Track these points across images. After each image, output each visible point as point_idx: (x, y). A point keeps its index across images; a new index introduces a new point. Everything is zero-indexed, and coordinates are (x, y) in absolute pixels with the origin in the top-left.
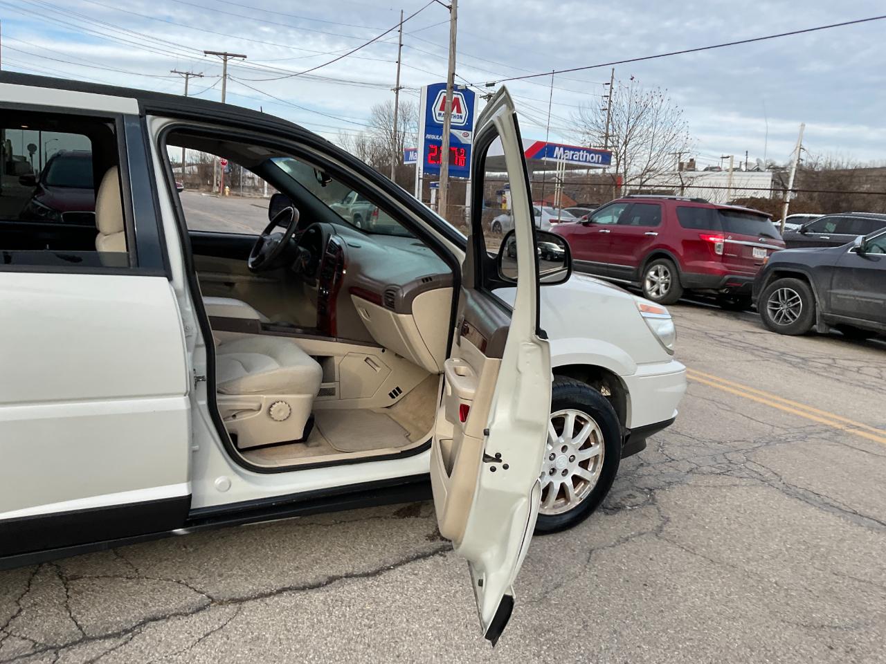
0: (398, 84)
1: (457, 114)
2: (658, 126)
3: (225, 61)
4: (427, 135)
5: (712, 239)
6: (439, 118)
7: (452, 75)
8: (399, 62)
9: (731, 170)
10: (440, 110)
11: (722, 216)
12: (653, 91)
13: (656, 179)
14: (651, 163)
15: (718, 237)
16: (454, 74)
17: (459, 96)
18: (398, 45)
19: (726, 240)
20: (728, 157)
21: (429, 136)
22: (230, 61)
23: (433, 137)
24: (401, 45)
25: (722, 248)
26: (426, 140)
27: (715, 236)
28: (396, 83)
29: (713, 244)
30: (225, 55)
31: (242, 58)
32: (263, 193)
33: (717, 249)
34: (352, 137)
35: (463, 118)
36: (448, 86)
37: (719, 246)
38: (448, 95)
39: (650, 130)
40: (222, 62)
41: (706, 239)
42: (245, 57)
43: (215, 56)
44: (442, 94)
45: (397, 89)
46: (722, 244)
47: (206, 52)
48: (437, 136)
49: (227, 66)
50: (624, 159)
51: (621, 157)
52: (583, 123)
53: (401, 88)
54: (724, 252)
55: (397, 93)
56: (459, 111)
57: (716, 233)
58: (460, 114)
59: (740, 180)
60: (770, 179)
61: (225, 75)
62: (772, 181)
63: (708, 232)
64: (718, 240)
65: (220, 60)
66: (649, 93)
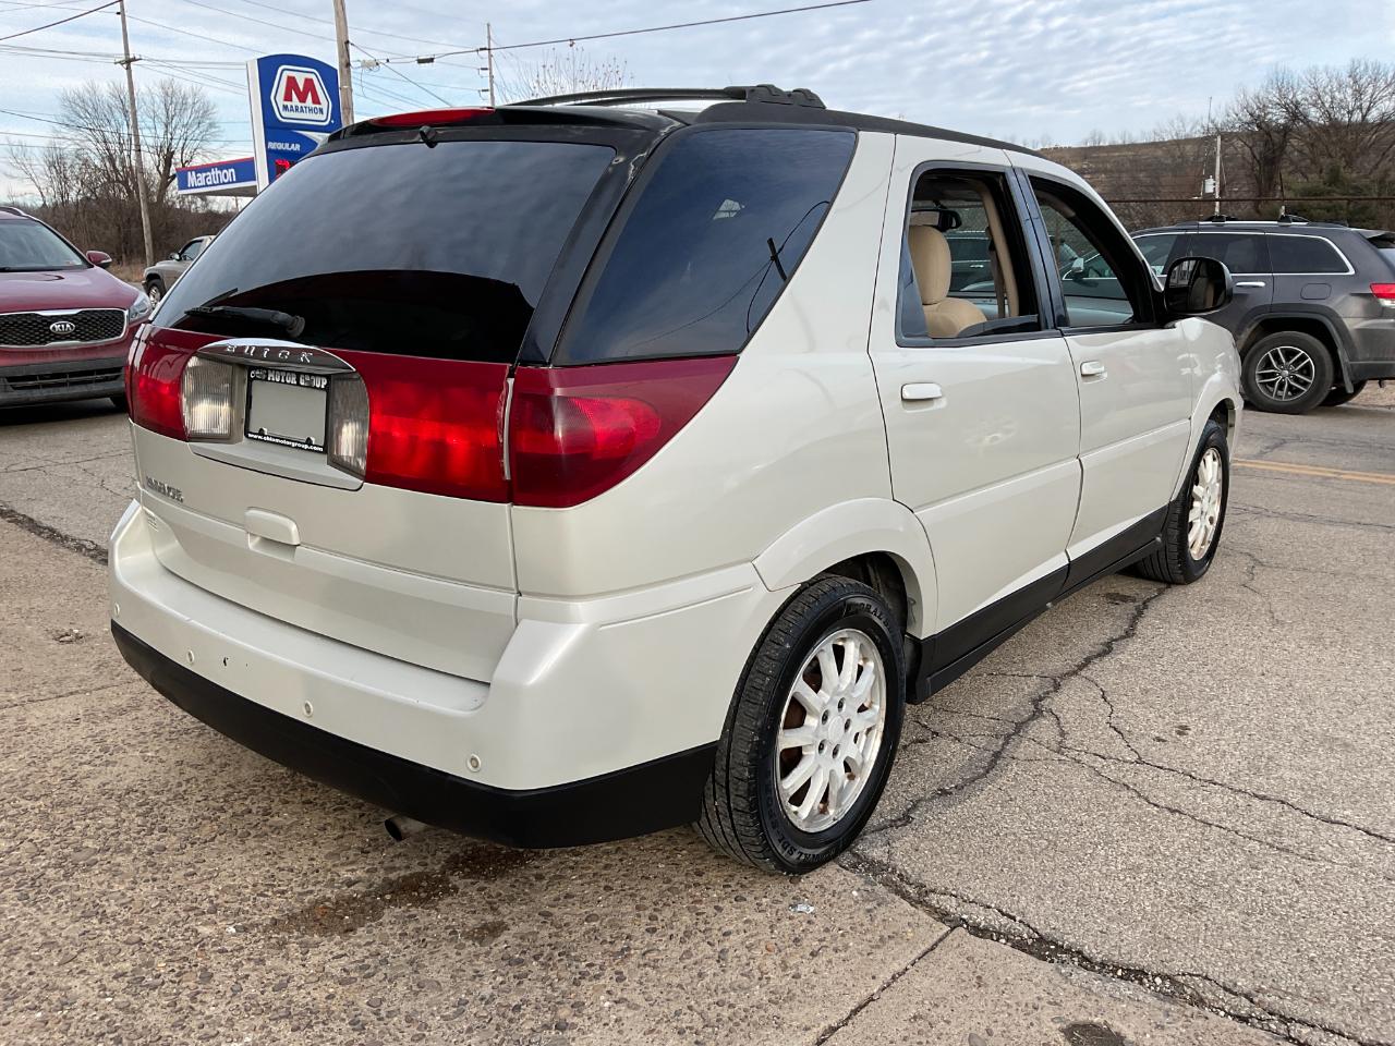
0: (127, 53)
1: (314, 106)
4: (270, 143)
6: (285, 114)
10: (286, 100)
16: (348, 42)
17: (313, 77)
21: (272, 145)
23: (280, 146)
26: (269, 151)
28: (123, 52)
34: (36, 150)
35: (325, 111)
44: (284, 73)
45: (128, 62)
48: (287, 145)
53: (135, 60)
55: (128, 68)
56: (316, 100)
58: (318, 106)
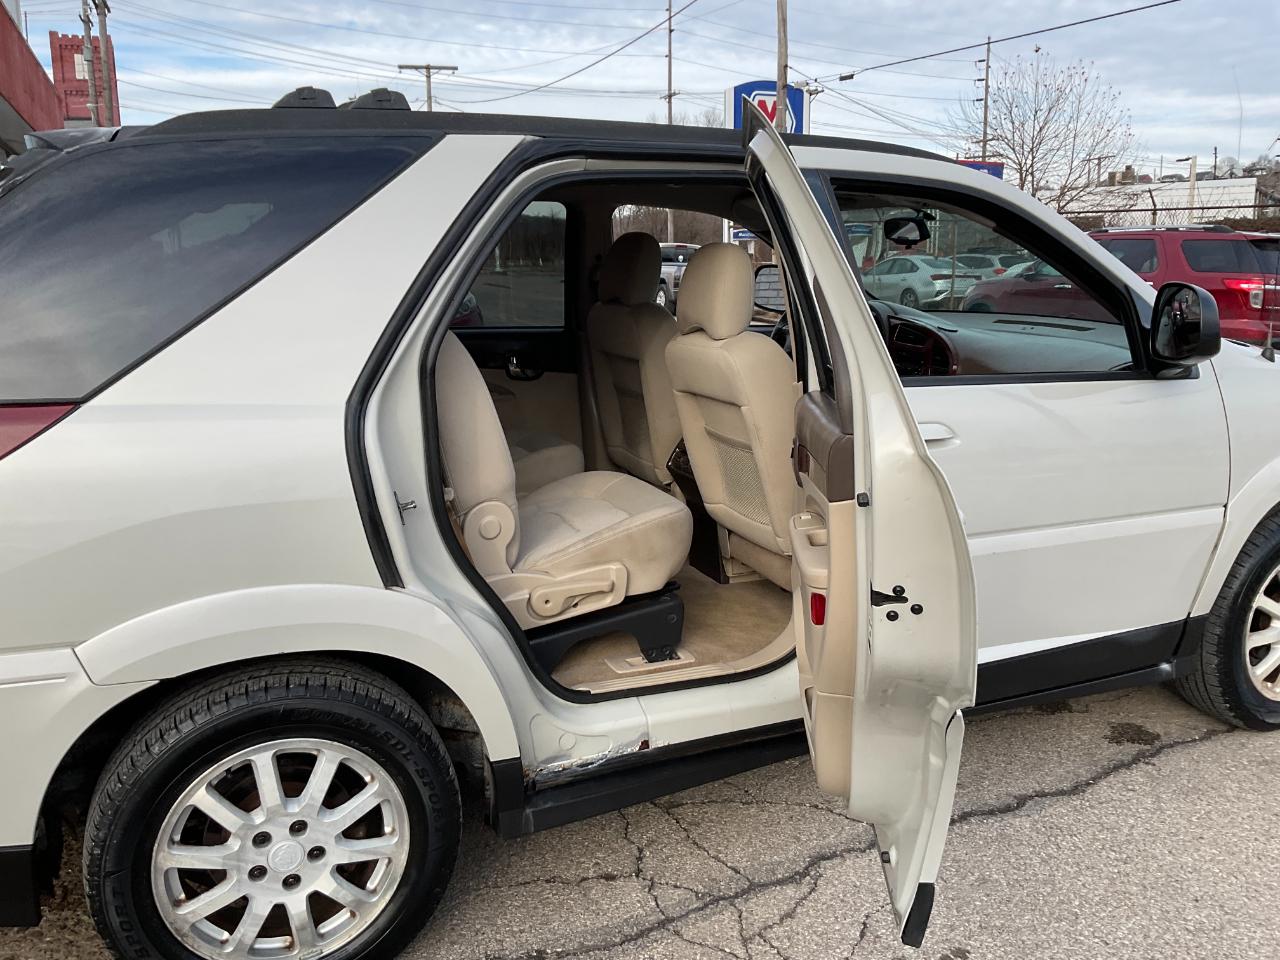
0: (670, 89)
2: (1083, 119)
3: (429, 77)
5: (1244, 286)
7: (784, 68)
8: (669, 56)
9: (1193, 178)
11: (1256, 250)
12: (1071, 68)
13: (1083, 201)
14: (1072, 178)
15: (1252, 283)
16: (787, 67)
18: (668, 31)
19: (1267, 286)
20: (1187, 160)
22: (436, 77)
24: (671, 31)
25: (1261, 297)
27: (1248, 282)
28: (667, 88)
29: (1246, 293)
30: (428, 68)
31: (450, 72)
32: (495, 266)
33: (1252, 300)
36: (779, 85)
37: (1256, 296)
38: (778, 98)
39: (1071, 126)
40: (425, 79)
41: (1234, 286)
42: (456, 68)
43: (414, 71)
44: (756, 98)
45: (670, 96)
46: (1261, 292)
47: (401, 67)
49: (432, 85)
50: (1032, 174)
51: (1027, 171)
52: (966, 124)
53: (675, 94)
54: (1263, 305)
55: (670, 102)
57: (1248, 276)
59: (1208, 193)
60: (1254, 189)
61: (430, 98)
62: (1257, 190)
63: (1236, 275)
64: (1253, 286)
65: (420, 76)
66: (1066, 71)
